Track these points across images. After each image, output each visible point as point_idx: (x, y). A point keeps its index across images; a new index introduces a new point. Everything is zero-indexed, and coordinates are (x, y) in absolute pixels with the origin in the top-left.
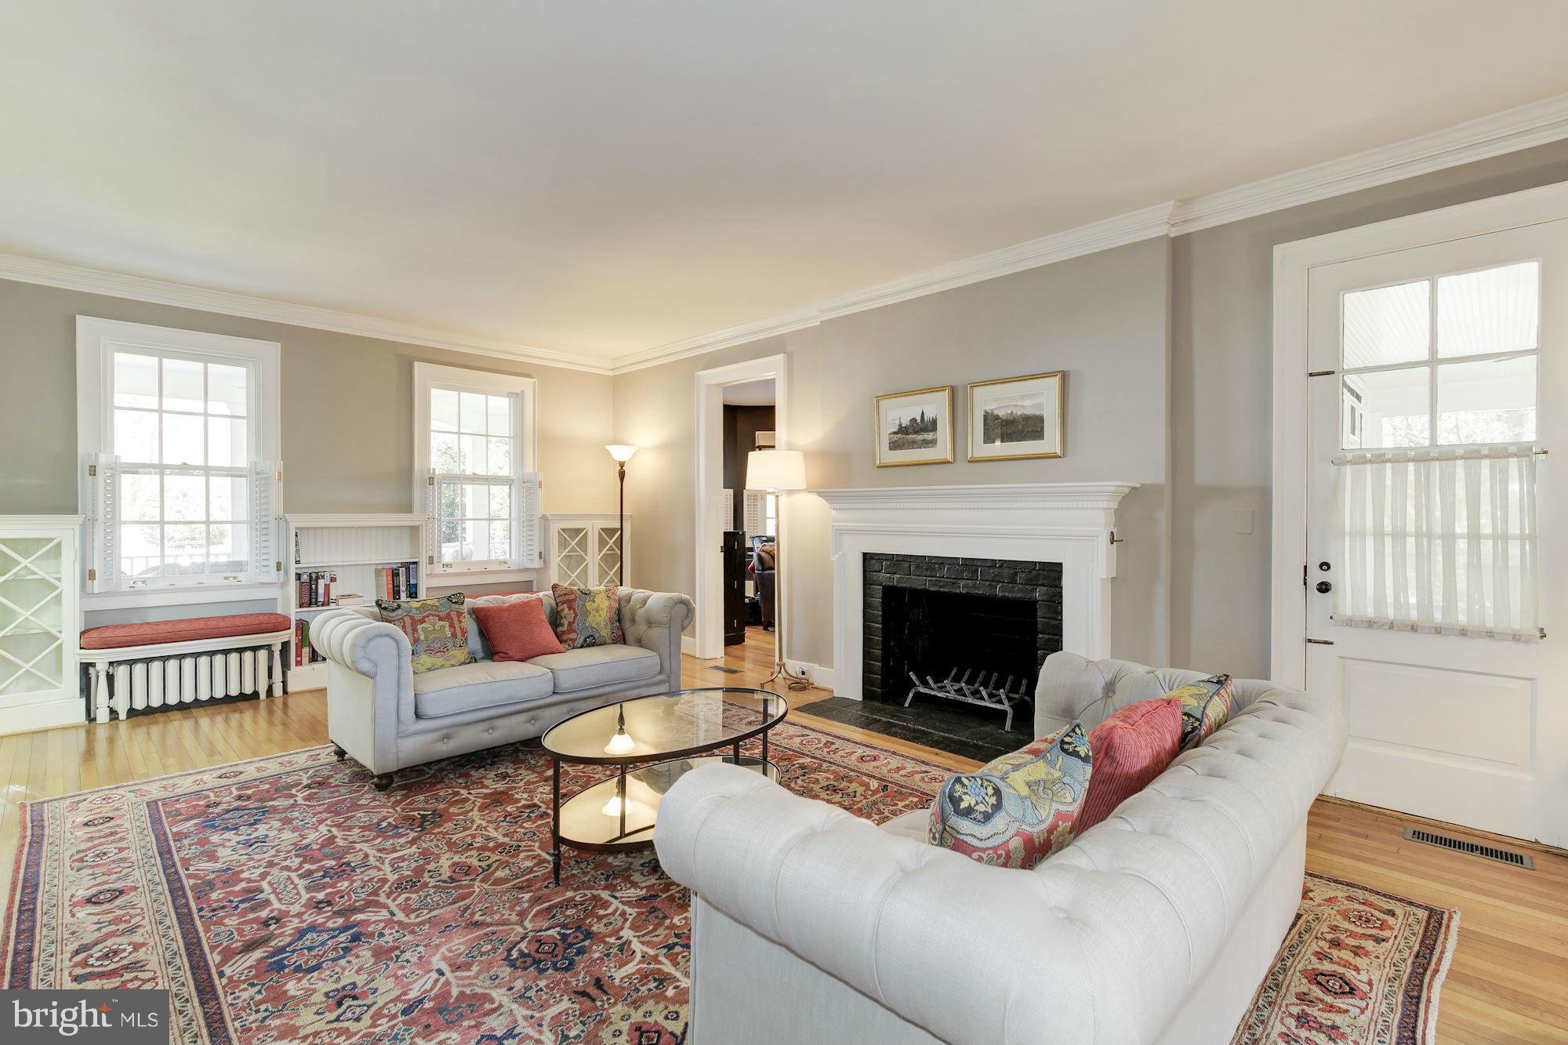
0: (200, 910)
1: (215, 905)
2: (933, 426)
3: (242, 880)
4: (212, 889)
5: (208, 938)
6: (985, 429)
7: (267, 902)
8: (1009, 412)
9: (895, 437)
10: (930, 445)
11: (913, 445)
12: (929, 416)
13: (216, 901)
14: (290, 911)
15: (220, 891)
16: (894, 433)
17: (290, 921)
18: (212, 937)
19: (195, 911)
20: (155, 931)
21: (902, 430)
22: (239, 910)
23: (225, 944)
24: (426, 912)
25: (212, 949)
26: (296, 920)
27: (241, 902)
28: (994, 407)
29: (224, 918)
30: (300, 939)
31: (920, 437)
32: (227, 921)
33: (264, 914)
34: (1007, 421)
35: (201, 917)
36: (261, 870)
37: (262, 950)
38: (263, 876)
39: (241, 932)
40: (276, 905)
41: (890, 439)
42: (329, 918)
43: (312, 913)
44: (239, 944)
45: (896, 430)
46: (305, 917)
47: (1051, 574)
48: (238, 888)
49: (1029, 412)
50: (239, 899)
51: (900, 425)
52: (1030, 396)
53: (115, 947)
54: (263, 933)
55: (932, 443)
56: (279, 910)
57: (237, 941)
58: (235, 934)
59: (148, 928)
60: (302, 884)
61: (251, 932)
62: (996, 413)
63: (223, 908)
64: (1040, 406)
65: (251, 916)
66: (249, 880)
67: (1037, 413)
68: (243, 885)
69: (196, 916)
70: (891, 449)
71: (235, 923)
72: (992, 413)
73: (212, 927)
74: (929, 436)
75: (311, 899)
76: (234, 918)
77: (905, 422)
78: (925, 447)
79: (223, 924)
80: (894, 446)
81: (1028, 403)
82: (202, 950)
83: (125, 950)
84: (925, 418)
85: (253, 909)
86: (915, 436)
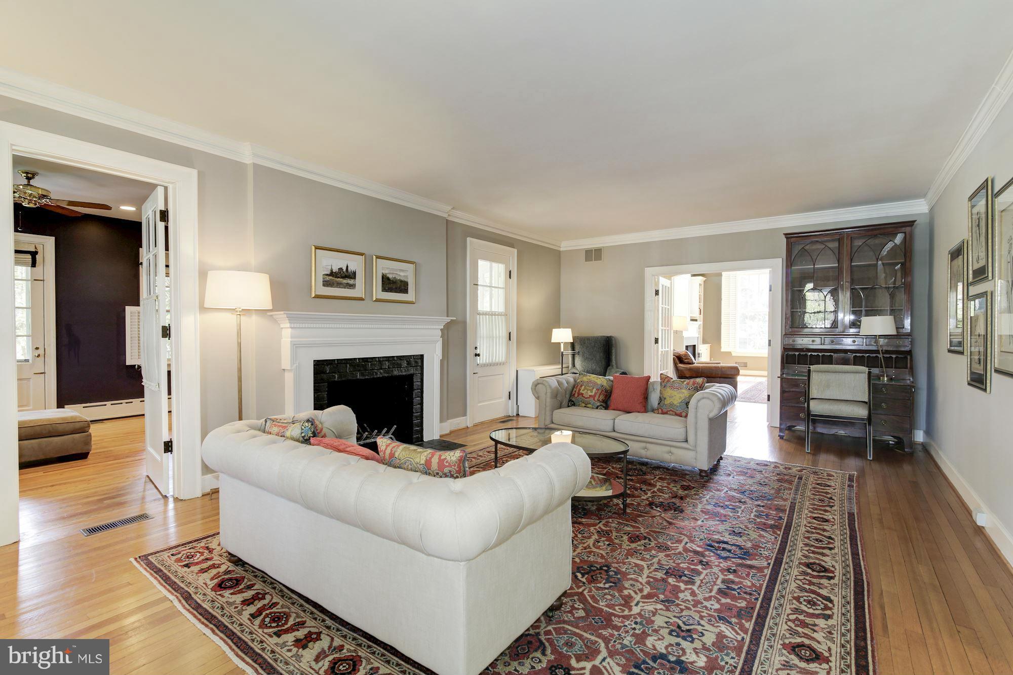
0: (757, 599)
1: (748, 597)
2: (353, 276)
3: (721, 605)
4: (741, 609)
5: (764, 581)
6: (382, 284)
7: (723, 581)
8: (394, 277)
9: (328, 278)
10: (351, 287)
11: (339, 285)
12: (351, 268)
13: (745, 599)
14: (719, 570)
15: (739, 605)
16: (327, 275)
17: (724, 566)
18: (762, 581)
19: (760, 599)
20: (785, 602)
21: (332, 274)
22: (739, 586)
23: (758, 574)
24: (675, 537)
25: (765, 576)
26: (721, 565)
27: (734, 590)
28: (387, 272)
29: (749, 587)
30: (729, 557)
31: (345, 281)
32: (749, 584)
33: (731, 577)
34: (393, 281)
35: (759, 594)
36: (705, 603)
37: (747, 563)
38: (708, 599)
39: (748, 575)
40: (721, 577)
41: (323, 279)
42: (710, 557)
43: (713, 563)
44: (753, 571)
45: (328, 273)
46: (717, 564)
47: (418, 361)
48: (728, 601)
49: (402, 279)
50: (733, 592)
51: (332, 270)
52: (402, 271)
53: (809, 606)
54: (739, 568)
55: (352, 286)
56: (722, 574)
57: (753, 572)
58: (751, 575)
59: (788, 606)
60: (698, 580)
61: (743, 572)
62: (388, 275)
63: (745, 593)
64: (406, 277)
65: (737, 580)
66: (718, 601)
67: (406, 280)
68: (723, 601)
69: (761, 596)
70: (324, 285)
71: (746, 581)
72: (386, 276)
73: (758, 585)
74: (351, 282)
75: (704, 569)
76: (744, 583)
77: (335, 269)
78: (348, 288)
79: (753, 584)
80: (326, 284)
81: (402, 274)
82: (770, 578)
83: (805, 600)
84: (349, 269)
85: (733, 582)
86: (341, 280)
